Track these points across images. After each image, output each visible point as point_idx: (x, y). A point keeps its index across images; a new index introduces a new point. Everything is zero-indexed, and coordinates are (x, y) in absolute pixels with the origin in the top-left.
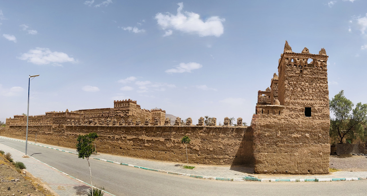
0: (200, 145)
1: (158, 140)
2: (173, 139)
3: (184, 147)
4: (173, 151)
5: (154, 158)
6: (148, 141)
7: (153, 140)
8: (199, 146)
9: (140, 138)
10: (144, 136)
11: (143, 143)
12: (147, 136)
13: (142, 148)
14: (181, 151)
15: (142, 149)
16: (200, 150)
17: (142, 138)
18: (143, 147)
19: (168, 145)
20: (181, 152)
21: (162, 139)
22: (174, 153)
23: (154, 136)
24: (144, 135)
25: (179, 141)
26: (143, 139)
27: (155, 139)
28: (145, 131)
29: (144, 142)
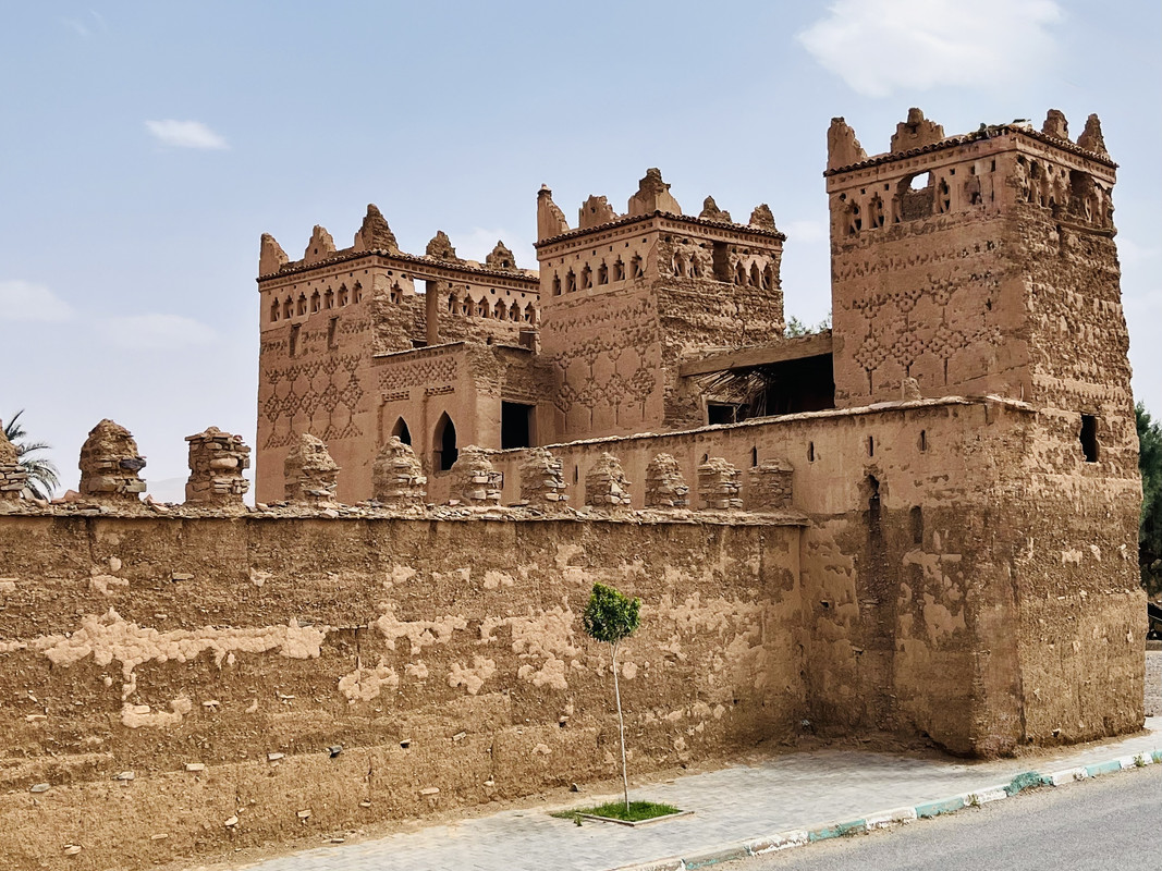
0: (572, 651)
1: (261, 645)
2: (392, 627)
3: (475, 684)
4: (392, 733)
5: (228, 832)
6: (158, 680)
7: (209, 654)
8: (567, 659)
9: (61, 649)
10: (109, 622)
11: (98, 705)
12: (149, 619)
13: (78, 760)
14: (457, 717)
15: (86, 772)
16: (572, 687)
17: (85, 650)
18: (95, 748)
19: (360, 685)
20: (455, 724)
21: (302, 640)
22: (405, 746)
23: (221, 616)
24: (112, 612)
25: (441, 640)
26: (104, 659)
27: (235, 643)
28: (116, 563)
29: (118, 686)
